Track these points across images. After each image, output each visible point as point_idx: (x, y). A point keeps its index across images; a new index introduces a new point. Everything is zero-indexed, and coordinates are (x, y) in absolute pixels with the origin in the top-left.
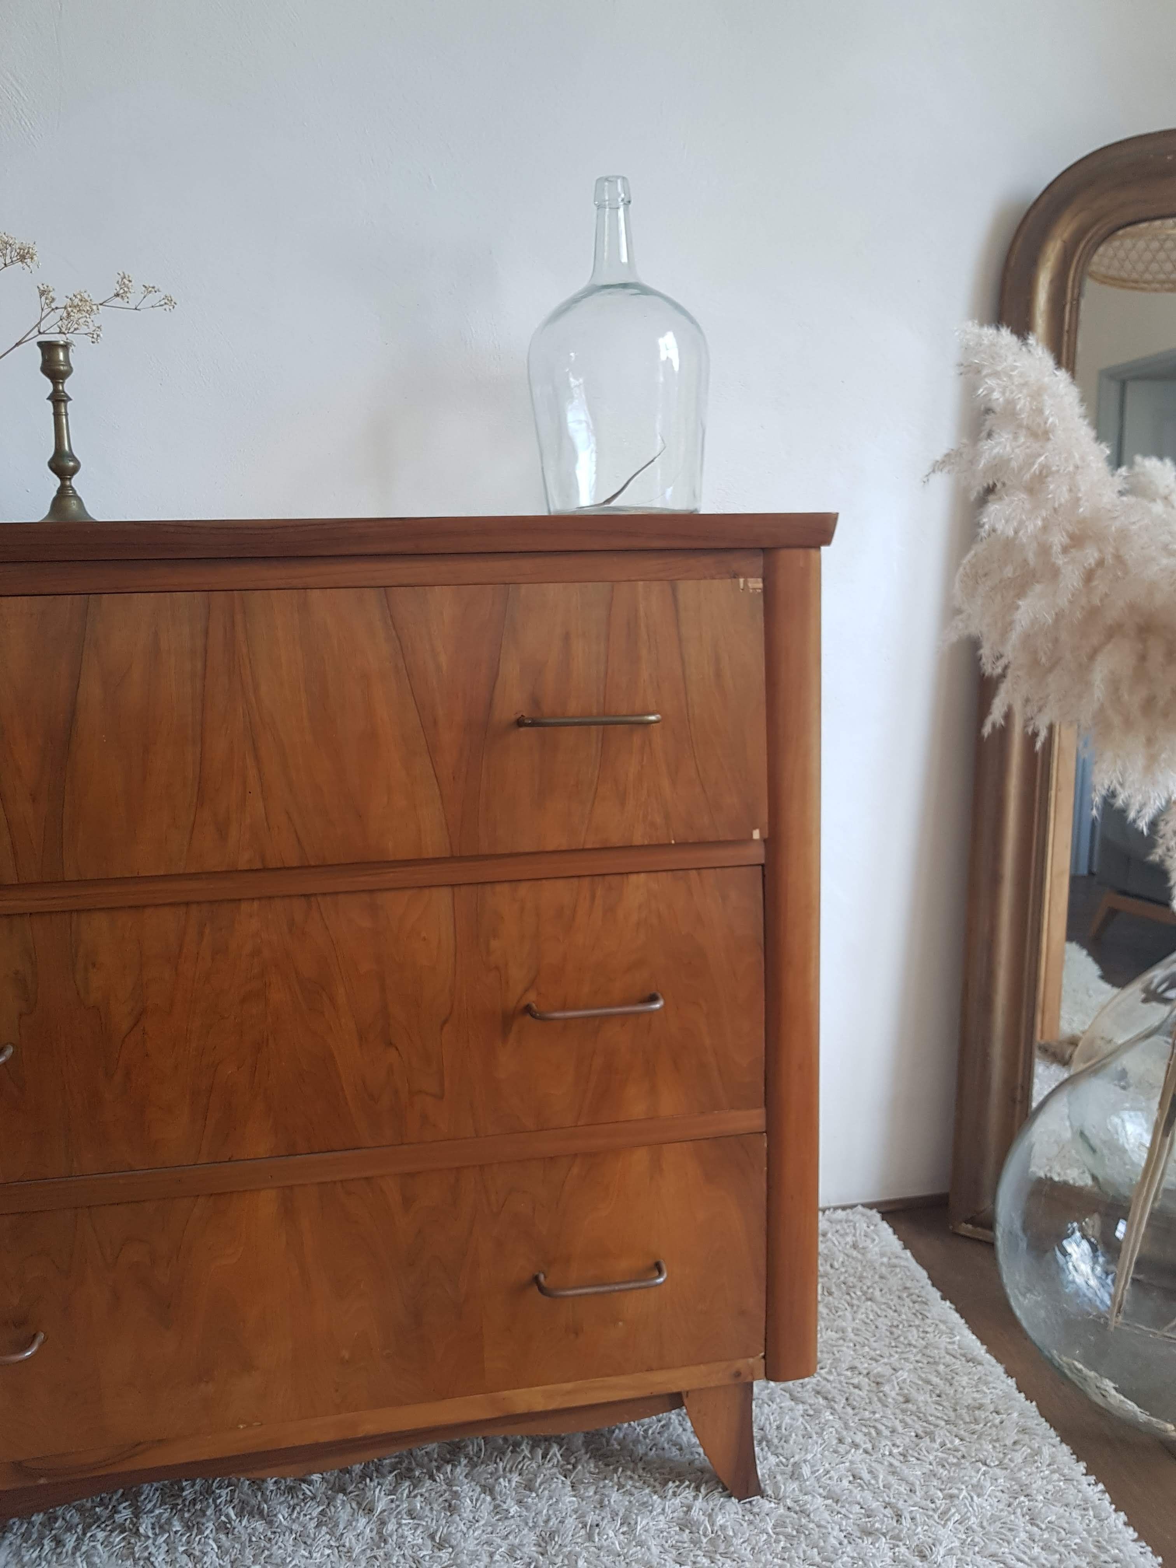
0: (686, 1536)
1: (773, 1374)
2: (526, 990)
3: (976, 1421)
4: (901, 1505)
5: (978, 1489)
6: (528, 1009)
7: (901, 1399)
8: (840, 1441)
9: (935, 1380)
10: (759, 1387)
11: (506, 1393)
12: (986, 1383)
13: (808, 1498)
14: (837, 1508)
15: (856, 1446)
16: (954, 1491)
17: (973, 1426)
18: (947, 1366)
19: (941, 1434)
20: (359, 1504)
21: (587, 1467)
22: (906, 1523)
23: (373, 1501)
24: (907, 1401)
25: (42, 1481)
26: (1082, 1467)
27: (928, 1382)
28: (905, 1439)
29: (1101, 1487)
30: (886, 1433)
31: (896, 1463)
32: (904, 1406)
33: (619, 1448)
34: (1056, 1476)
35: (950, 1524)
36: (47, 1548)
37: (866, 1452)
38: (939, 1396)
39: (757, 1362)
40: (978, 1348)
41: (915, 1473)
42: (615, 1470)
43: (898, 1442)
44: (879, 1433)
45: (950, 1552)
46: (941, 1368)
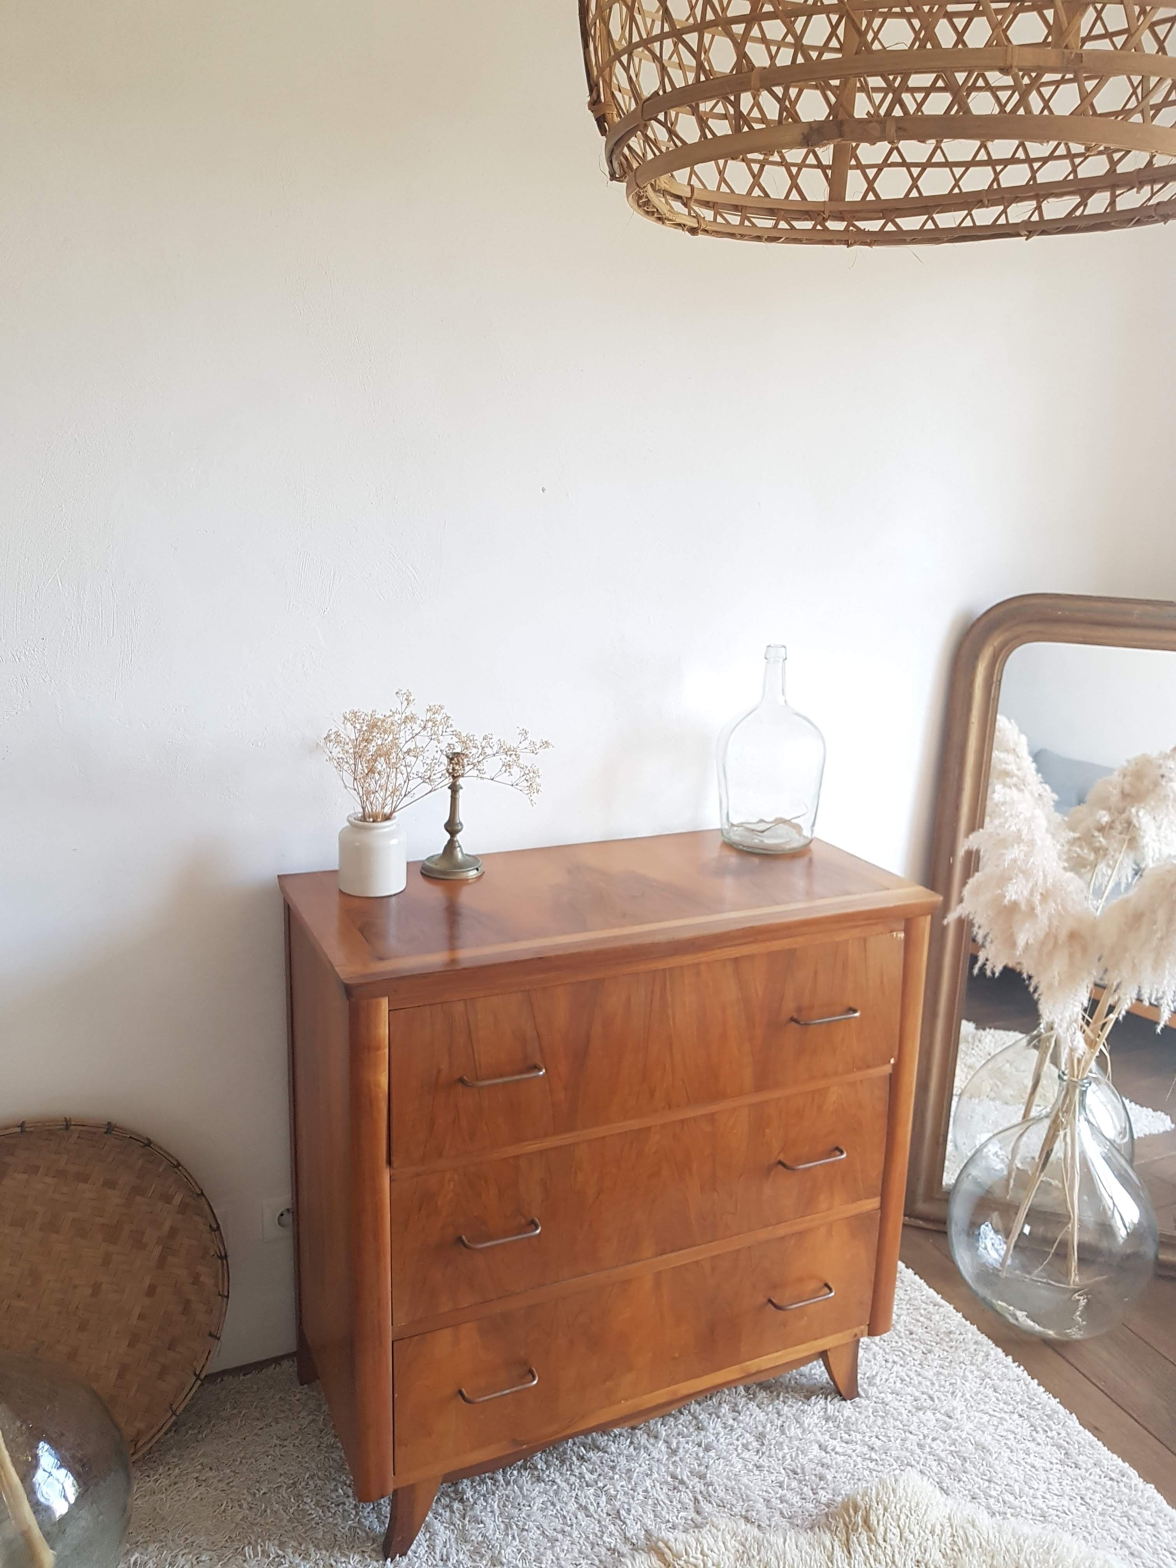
0: (831, 1424)
1: (872, 1333)
2: (779, 1153)
3: (951, 1340)
4: (931, 1392)
5: (964, 1378)
6: (780, 1163)
7: (908, 1333)
8: (886, 1361)
9: (922, 1319)
10: (864, 1340)
11: (749, 1363)
12: (949, 1318)
13: (883, 1395)
14: (899, 1398)
15: (894, 1362)
16: (954, 1381)
17: (951, 1344)
18: (925, 1309)
19: (936, 1349)
20: (648, 1435)
21: (762, 1395)
22: (937, 1401)
23: (658, 1432)
24: (911, 1334)
25: (525, 1447)
26: (1010, 1358)
27: (918, 1321)
28: (918, 1356)
29: (1022, 1368)
30: (908, 1353)
31: (919, 1370)
32: (911, 1336)
33: (774, 1381)
34: (1000, 1366)
35: (957, 1398)
36: (489, 1483)
37: (901, 1365)
38: (926, 1328)
39: (864, 1328)
40: (938, 1298)
41: (930, 1374)
42: (778, 1396)
43: (916, 1358)
44: (904, 1354)
45: (962, 1413)
46: (922, 1311)
